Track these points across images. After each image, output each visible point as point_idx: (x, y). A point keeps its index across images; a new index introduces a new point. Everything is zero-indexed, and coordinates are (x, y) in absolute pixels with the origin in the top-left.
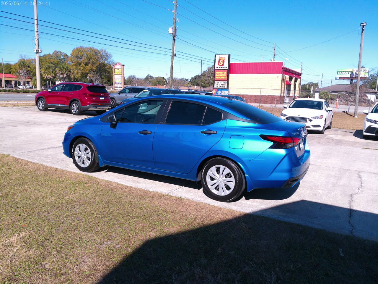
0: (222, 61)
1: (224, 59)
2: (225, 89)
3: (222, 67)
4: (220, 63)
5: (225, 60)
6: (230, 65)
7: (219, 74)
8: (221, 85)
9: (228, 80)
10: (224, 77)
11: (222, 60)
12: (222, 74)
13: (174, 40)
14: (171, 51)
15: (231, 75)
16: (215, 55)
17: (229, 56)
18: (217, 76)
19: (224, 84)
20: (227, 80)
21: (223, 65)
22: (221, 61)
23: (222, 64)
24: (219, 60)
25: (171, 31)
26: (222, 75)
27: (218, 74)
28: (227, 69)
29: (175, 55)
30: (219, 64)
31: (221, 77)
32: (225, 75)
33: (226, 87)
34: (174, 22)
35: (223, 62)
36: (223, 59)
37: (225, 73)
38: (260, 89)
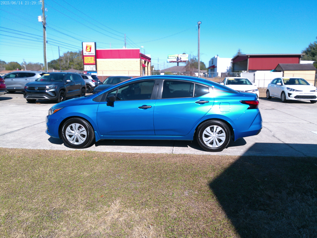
0: (89, 48)
2: (93, 72)
3: (90, 53)
4: (88, 50)
6: (96, 51)
7: (88, 59)
8: (90, 69)
9: (96, 64)
10: (93, 62)
11: (89, 47)
13: (44, 28)
14: (43, 38)
15: (97, 60)
16: (82, 43)
17: (95, 43)
18: (86, 61)
19: (93, 68)
21: (90, 51)
22: (88, 48)
23: (89, 50)
24: (87, 47)
25: (40, 19)
26: (90, 60)
27: (86, 59)
28: (94, 54)
29: (47, 42)
30: (87, 50)
31: (90, 61)
32: (93, 60)
33: (95, 70)
34: (43, 11)
35: (90, 49)
36: (90, 46)
37: (93, 58)
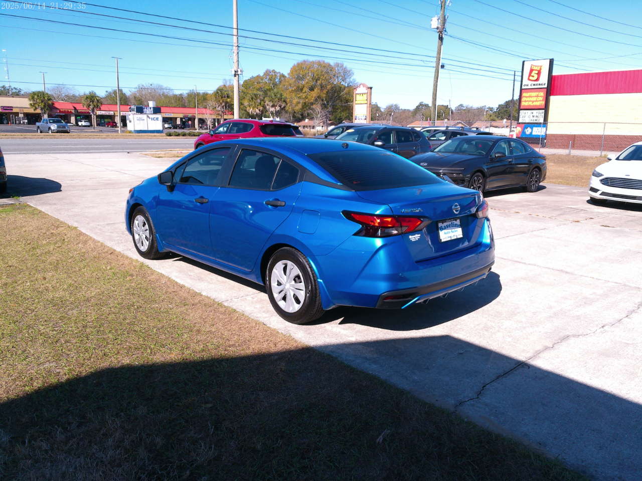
0: (537, 72)
1: (541, 69)
2: (538, 124)
3: (536, 83)
4: (533, 76)
5: (541, 71)
6: (551, 78)
7: (530, 97)
8: (532, 118)
9: (546, 108)
10: (541, 102)
11: (536, 70)
12: (535, 96)
13: (441, 39)
14: (435, 59)
15: (552, 98)
16: (524, 62)
17: (551, 62)
18: (525, 101)
19: (539, 116)
20: (544, 107)
21: (537, 80)
22: (534, 73)
23: (536, 78)
24: (531, 71)
25: (435, 23)
26: (534, 99)
27: (526, 97)
28: (546, 86)
29: (443, 67)
30: (531, 78)
31: (533, 102)
32: (541, 99)
33: (541, 120)
34: (443, 6)
35: (539, 73)
36: (539, 69)
37: (542, 94)
38: (604, 124)
